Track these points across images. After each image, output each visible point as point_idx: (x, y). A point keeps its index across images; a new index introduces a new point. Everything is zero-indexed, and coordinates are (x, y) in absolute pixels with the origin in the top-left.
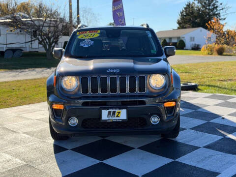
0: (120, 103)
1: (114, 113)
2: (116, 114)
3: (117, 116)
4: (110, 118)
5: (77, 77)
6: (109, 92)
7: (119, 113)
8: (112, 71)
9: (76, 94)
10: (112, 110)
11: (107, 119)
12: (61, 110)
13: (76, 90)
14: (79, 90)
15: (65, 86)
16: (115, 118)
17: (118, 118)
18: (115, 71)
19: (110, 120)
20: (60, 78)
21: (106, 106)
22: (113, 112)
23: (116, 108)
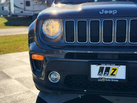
0: (117, 57)
1: (108, 69)
2: (111, 71)
3: (112, 74)
4: (102, 76)
5: (61, 20)
6: (101, 40)
7: (115, 70)
8: (106, 12)
9: (59, 42)
10: (105, 66)
11: (98, 77)
12: (41, 61)
13: (59, 37)
14: (62, 38)
15: (46, 32)
16: (109, 77)
17: (113, 77)
18: (110, 12)
19: (102, 78)
20: (41, 22)
21: (96, 60)
22: (106, 68)
23: (111, 63)
